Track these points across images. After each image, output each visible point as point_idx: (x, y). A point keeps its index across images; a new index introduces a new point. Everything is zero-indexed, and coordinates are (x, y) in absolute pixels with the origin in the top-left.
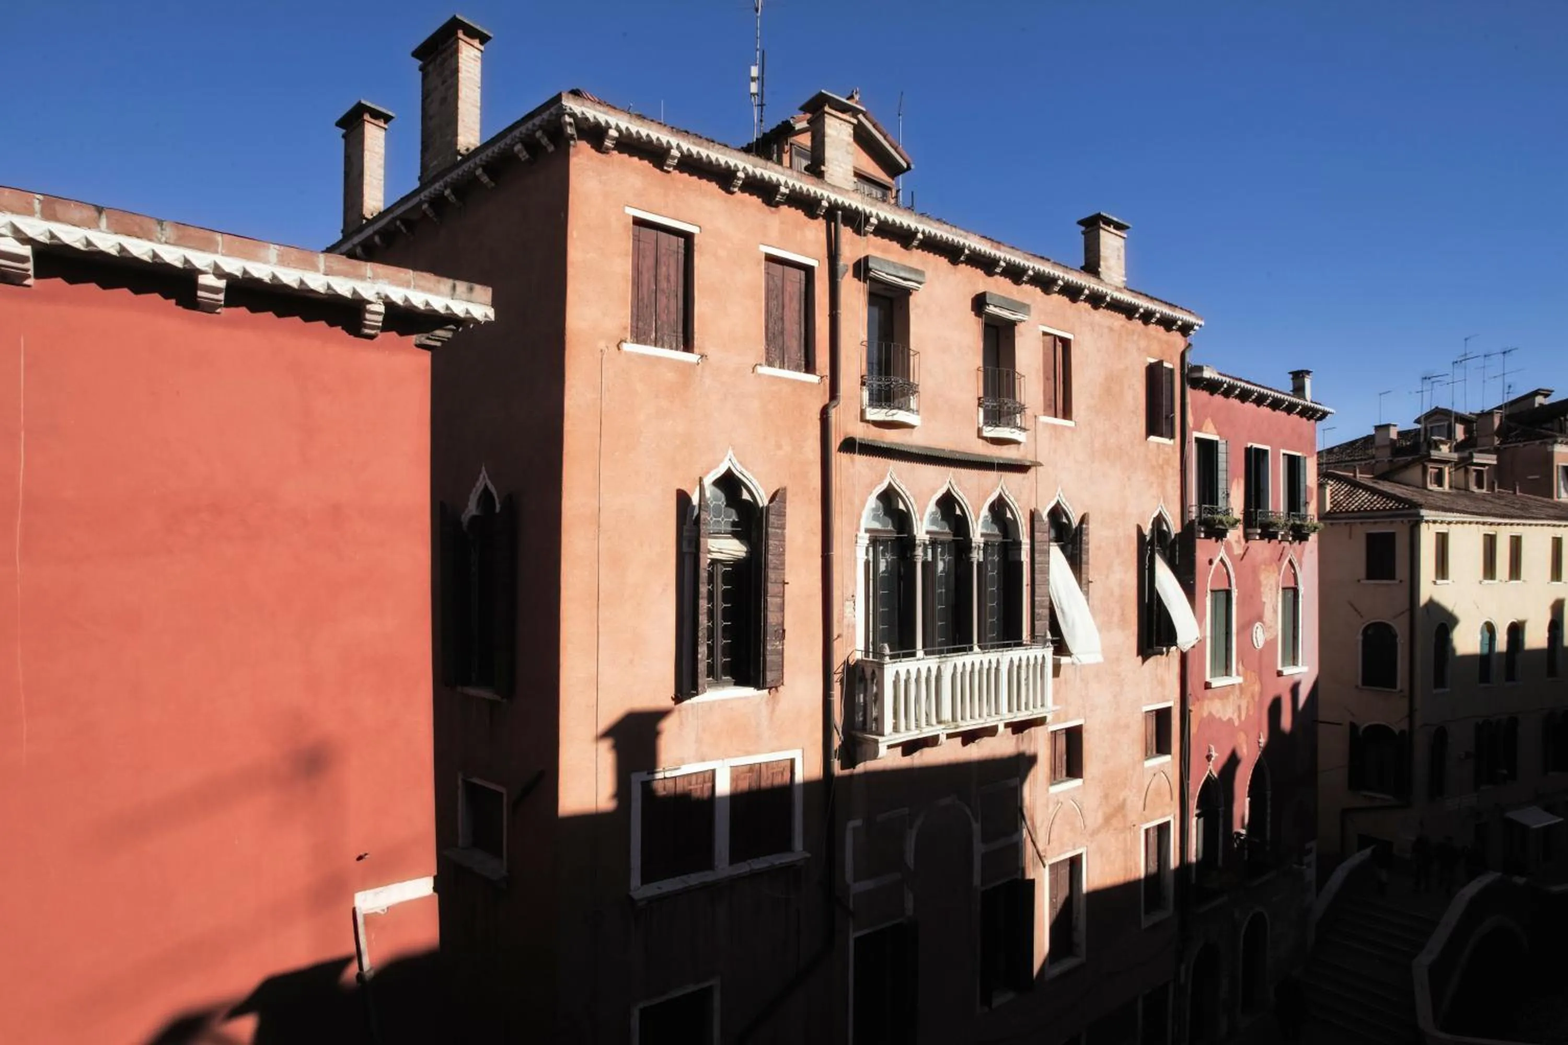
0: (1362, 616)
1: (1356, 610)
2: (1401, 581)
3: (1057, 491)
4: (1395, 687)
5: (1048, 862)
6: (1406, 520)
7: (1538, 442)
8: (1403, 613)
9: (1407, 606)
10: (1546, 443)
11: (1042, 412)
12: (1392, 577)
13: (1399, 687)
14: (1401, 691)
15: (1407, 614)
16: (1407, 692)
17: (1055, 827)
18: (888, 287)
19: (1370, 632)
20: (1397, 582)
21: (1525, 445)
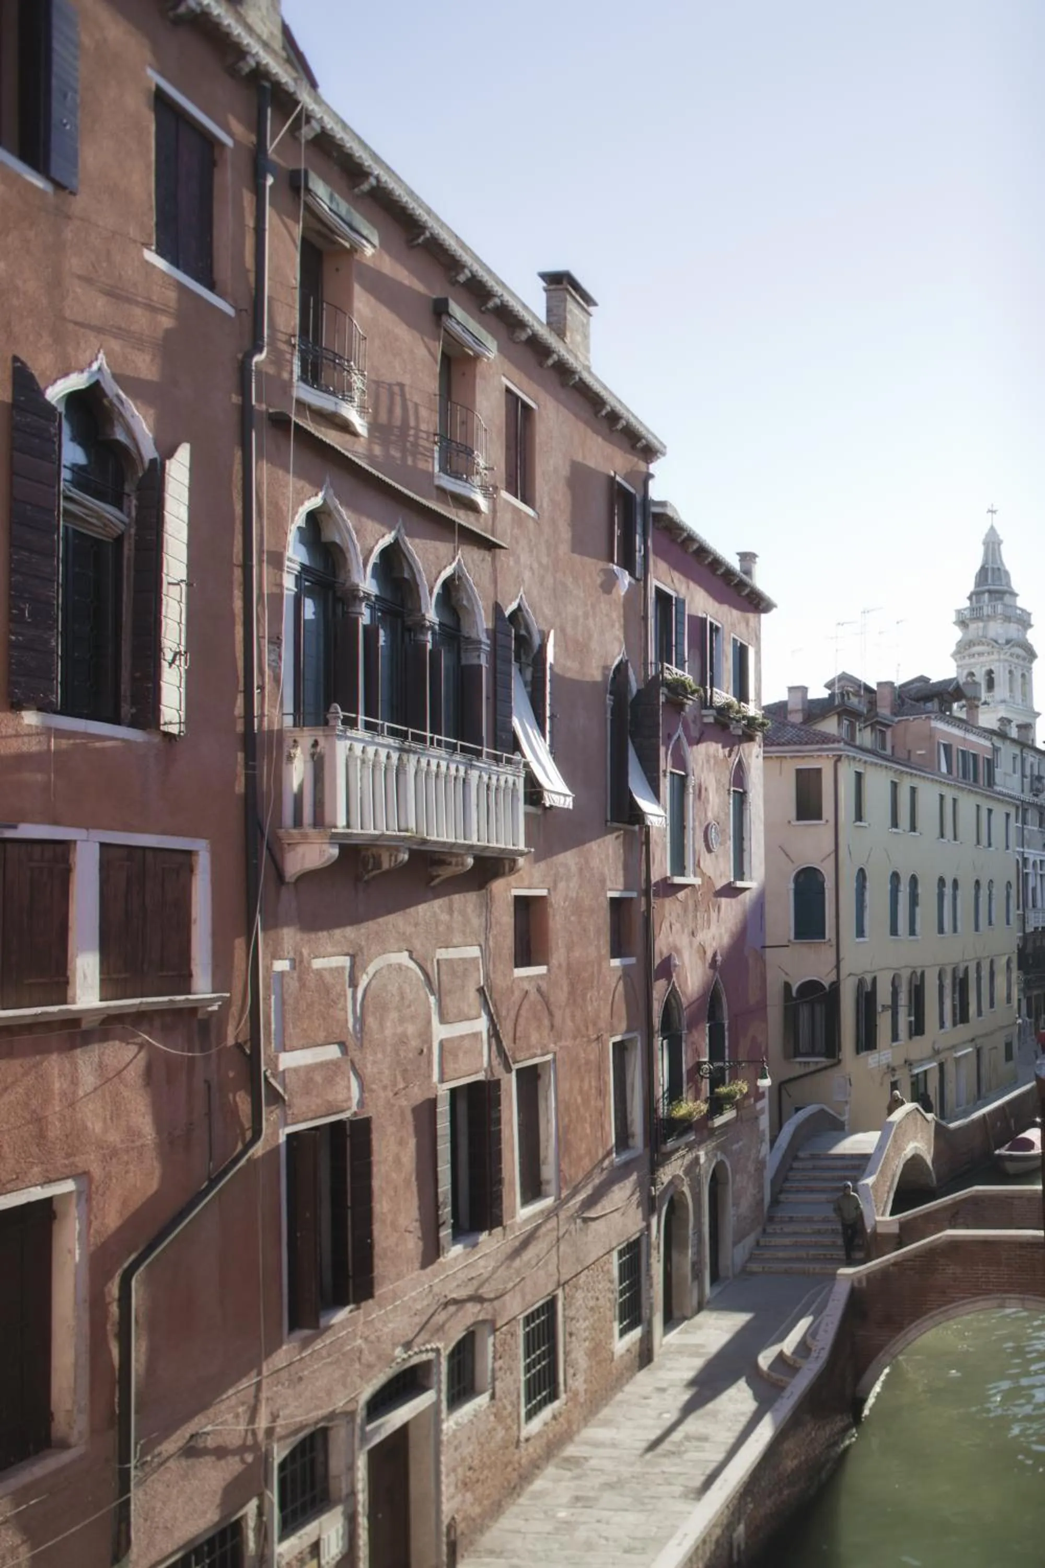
0: (793, 862)
1: (787, 855)
2: (827, 821)
3: (519, 591)
4: (824, 937)
5: (515, 1067)
6: (831, 754)
7: (924, 716)
8: (829, 855)
9: (833, 847)
10: (929, 718)
11: (503, 486)
12: (819, 817)
13: (827, 936)
14: (830, 940)
15: (833, 856)
16: (834, 942)
17: (522, 1021)
18: (324, 230)
19: (800, 880)
20: (823, 822)
21: (915, 719)
